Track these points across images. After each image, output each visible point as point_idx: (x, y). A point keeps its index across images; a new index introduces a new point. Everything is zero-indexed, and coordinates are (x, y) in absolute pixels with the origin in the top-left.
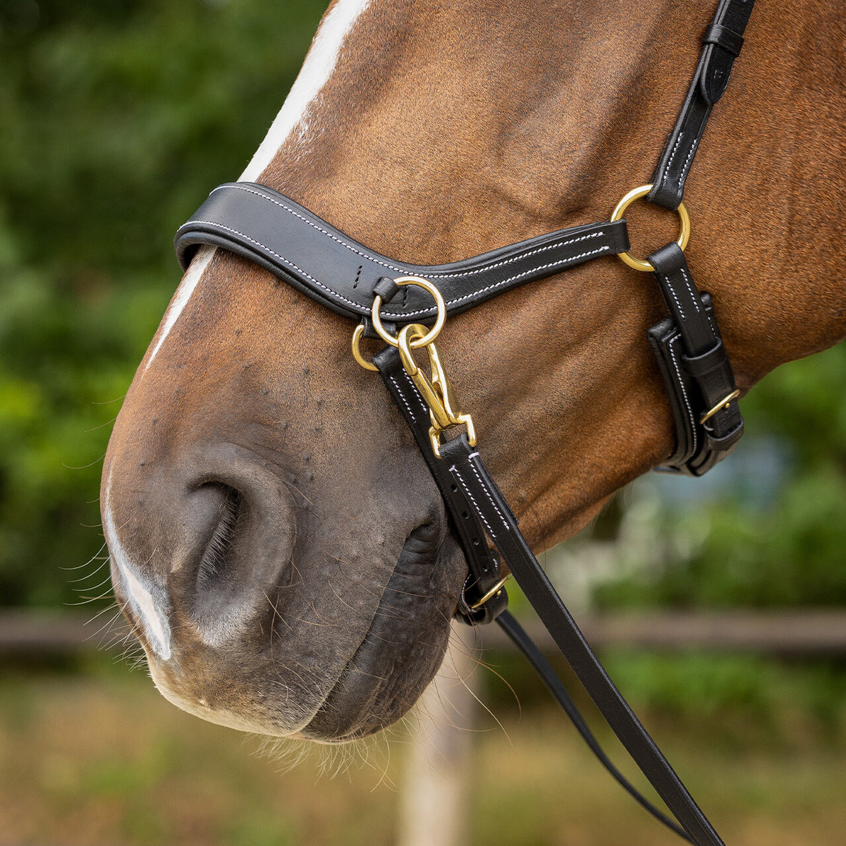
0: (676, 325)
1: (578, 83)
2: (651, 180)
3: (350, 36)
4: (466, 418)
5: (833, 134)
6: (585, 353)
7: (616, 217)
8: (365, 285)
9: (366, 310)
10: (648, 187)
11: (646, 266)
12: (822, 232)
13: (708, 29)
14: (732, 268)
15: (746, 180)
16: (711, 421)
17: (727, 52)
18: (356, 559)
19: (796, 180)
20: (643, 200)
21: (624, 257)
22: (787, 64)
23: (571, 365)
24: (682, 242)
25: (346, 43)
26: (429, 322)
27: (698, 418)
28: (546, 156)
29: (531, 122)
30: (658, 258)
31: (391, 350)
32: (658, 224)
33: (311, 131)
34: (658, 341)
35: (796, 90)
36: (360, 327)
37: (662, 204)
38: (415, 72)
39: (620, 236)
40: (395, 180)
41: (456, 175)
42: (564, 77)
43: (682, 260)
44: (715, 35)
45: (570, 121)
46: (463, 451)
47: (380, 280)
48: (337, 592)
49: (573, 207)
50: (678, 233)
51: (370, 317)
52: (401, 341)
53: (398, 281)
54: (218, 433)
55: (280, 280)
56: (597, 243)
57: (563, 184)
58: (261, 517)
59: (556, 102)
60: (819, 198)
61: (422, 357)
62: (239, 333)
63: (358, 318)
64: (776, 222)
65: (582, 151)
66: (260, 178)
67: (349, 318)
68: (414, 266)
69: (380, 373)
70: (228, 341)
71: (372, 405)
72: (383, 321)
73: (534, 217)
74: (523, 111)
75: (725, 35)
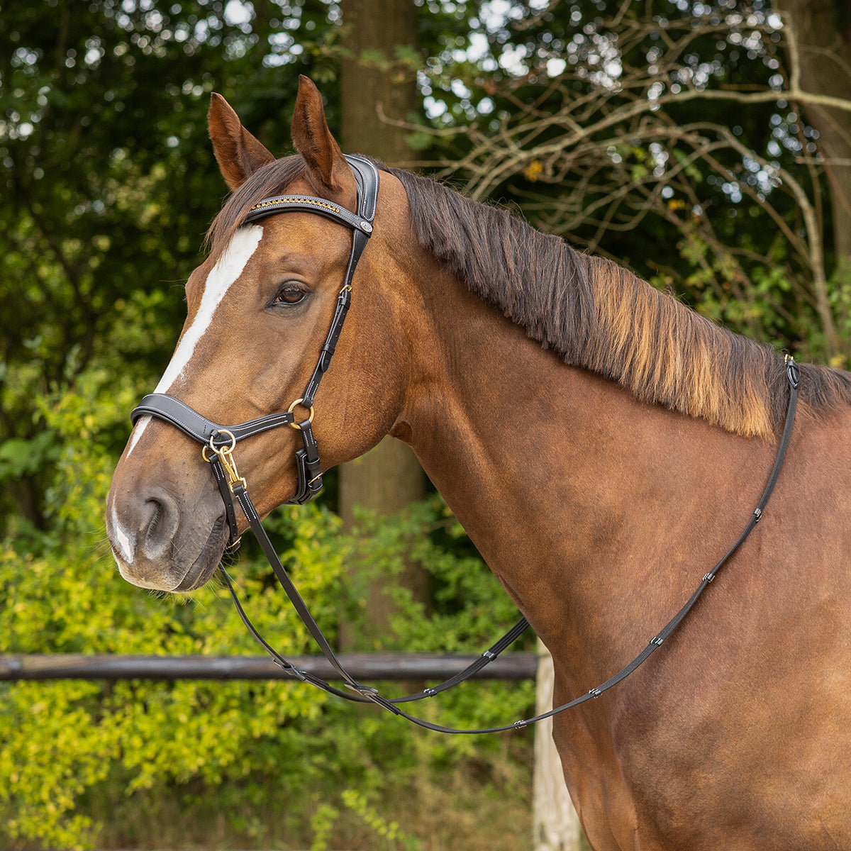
0: (305, 451)
1: (278, 366)
2: (303, 397)
3: (198, 343)
4: (243, 479)
5: (360, 386)
6: (275, 459)
7: (290, 410)
8: (208, 432)
9: (207, 440)
10: (302, 400)
11: (298, 427)
12: (355, 420)
13: (324, 345)
14: (325, 432)
15: (332, 402)
16: (312, 484)
17: (330, 354)
18: (200, 528)
19: (348, 402)
20: (300, 404)
21: (292, 424)
22: (347, 361)
23: (270, 463)
24: (311, 420)
25: (197, 346)
26: (229, 445)
27: (307, 482)
28: (267, 391)
29: (262, 378)
30: (302, 425)
31: (215, 455)
32: (301, 413)
33: (185, 376)
34: (299, 457)
35: (349, 370)
36: (205, 447)
37: (305, 406)
38: (221, 358)
39: (291, 417)
40: (215, 397)
41: (237, 396)
42: (273, 363)
43: (309, 426)
44: (326, 348)
45: (275, 378)
46: (242, 491)
47: (212, 431)
48: (193, 540)
49: (274, 409)
50: (310, 416)
51: (209, 443)
52: (221, 452)
53: (219, 431)
54: (155, 483)
55: (176, 428)
56: (283, 419)
57: (273, 400)
58: (168, 515)
59: (270, 372)
60: (355, 408)
61: (227, 456)
62: (162, 447)
63: (204, 443)
64: (340, 416)
65: (280, 389)
66: (167, 392)
67: (201, 444)
68: (226, 426)
69: (210, 463)
70: (158, 450)
71: (204, 475)
72: (214, 445)
73: (261, 411)
74: (259, 374)
75: (330, 348)
